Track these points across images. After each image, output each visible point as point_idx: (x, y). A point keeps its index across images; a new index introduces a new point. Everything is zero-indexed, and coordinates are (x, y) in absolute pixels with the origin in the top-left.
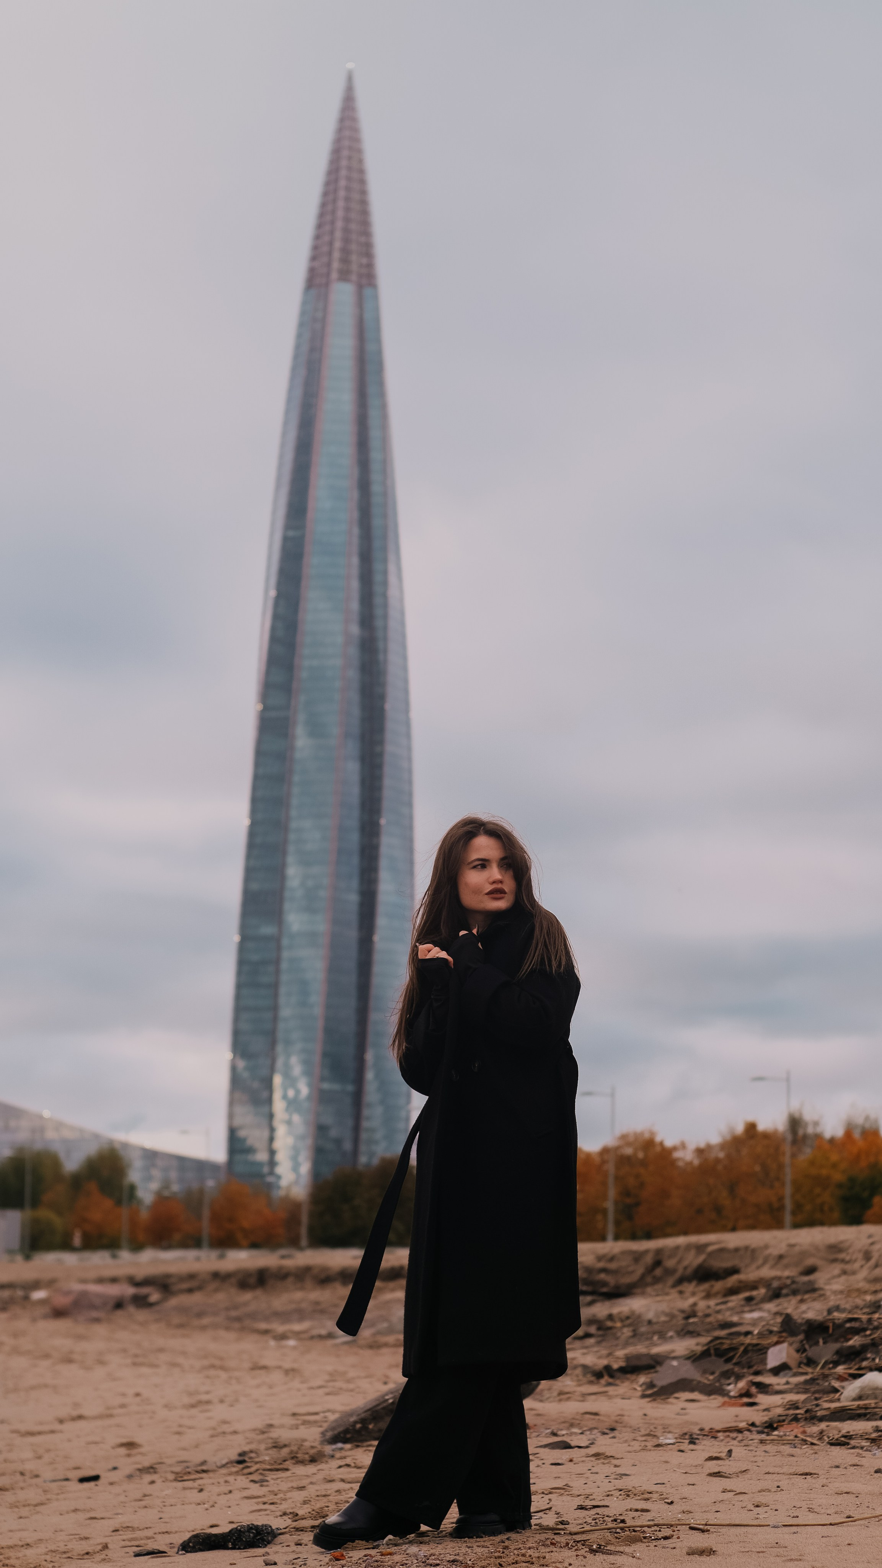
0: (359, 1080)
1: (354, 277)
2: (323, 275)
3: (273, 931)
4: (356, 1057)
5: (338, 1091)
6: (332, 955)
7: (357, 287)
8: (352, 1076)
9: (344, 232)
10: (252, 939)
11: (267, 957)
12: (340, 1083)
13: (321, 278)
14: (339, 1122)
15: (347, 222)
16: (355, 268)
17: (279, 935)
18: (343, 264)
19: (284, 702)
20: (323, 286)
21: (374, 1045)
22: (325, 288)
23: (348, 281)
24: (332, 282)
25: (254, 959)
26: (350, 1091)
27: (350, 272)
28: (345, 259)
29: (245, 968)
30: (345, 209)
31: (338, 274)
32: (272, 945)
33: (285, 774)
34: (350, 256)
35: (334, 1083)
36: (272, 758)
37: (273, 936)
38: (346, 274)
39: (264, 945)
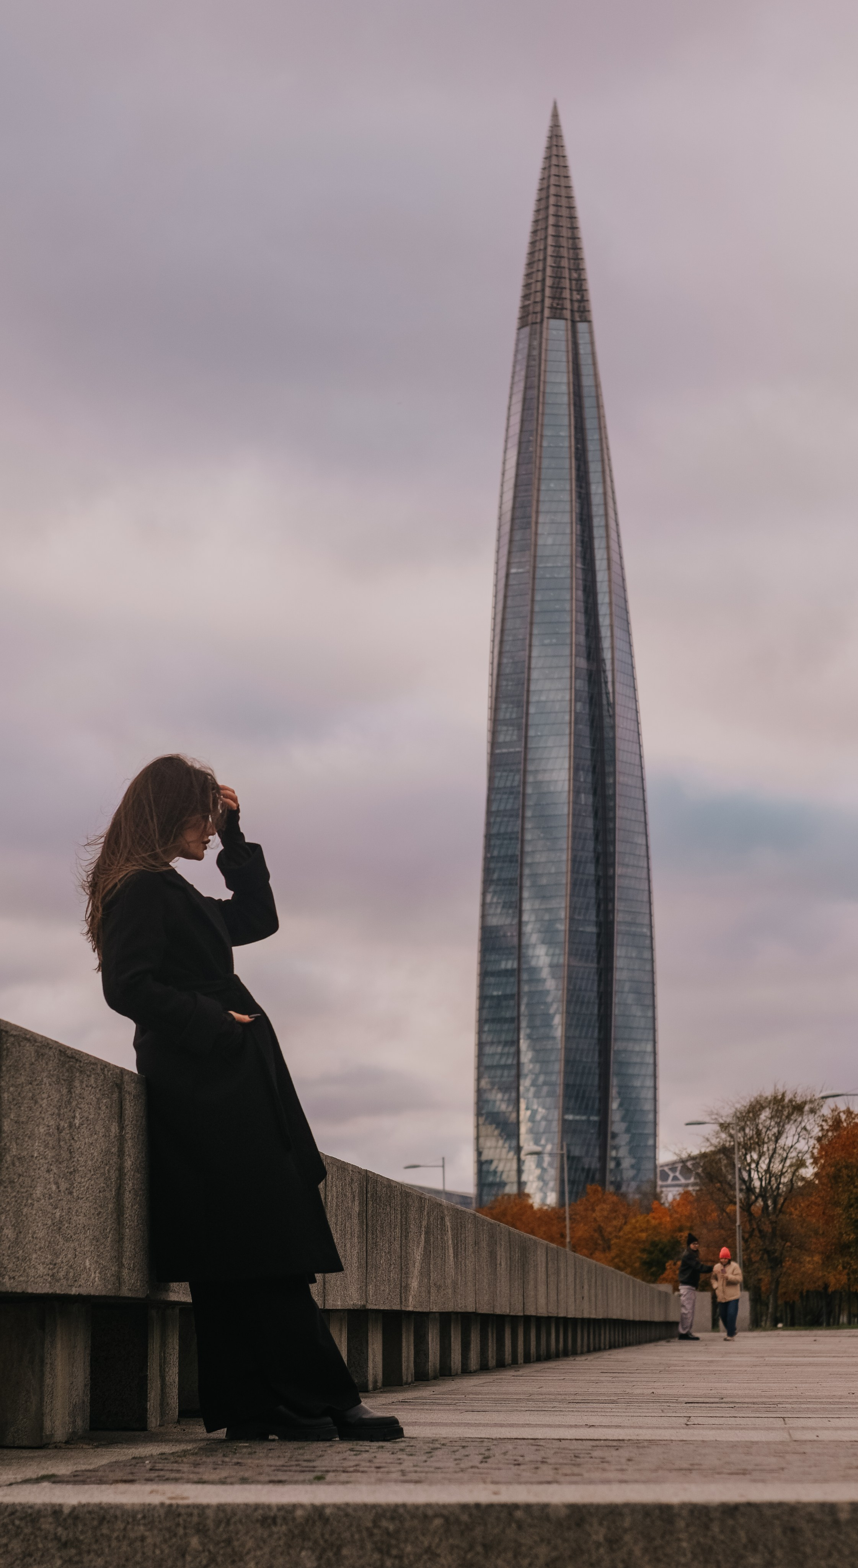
0: (604, 1111)
1: (567, 314)
2: (536, 313)
3: (512, 965)
4: (599, 1087)
5: (583, 1121)
6: (571, 987)
7: (569, 323)
8: (597, 1106)
9: (556, 269)
10: (492, 974)
11: (508, 991)
12: (585, 1114)
13: (534, 315)
14: (587, 1152)
15: (558, 259)
16: (568, 304)
17: (519, 969)
18: (556, 301)
19: (515, 738)
20: (536, 323)
21: (618, 1074)
22: (538, 326)
23: (561, 318)
24: (545, 320)
25: (495, 993)
26: (595, 1122)
27: (562, 309)
28: (557, 295)
29: (487, 1003)
30: (555, 246)
31: (551, 312)
32: (512, 979)
33: (518, 809)
34: (561, 293)
35: (578, 1114)
36: (506, 793)
37: (513, 970)
38: (558, 311)
39: (504, 980)
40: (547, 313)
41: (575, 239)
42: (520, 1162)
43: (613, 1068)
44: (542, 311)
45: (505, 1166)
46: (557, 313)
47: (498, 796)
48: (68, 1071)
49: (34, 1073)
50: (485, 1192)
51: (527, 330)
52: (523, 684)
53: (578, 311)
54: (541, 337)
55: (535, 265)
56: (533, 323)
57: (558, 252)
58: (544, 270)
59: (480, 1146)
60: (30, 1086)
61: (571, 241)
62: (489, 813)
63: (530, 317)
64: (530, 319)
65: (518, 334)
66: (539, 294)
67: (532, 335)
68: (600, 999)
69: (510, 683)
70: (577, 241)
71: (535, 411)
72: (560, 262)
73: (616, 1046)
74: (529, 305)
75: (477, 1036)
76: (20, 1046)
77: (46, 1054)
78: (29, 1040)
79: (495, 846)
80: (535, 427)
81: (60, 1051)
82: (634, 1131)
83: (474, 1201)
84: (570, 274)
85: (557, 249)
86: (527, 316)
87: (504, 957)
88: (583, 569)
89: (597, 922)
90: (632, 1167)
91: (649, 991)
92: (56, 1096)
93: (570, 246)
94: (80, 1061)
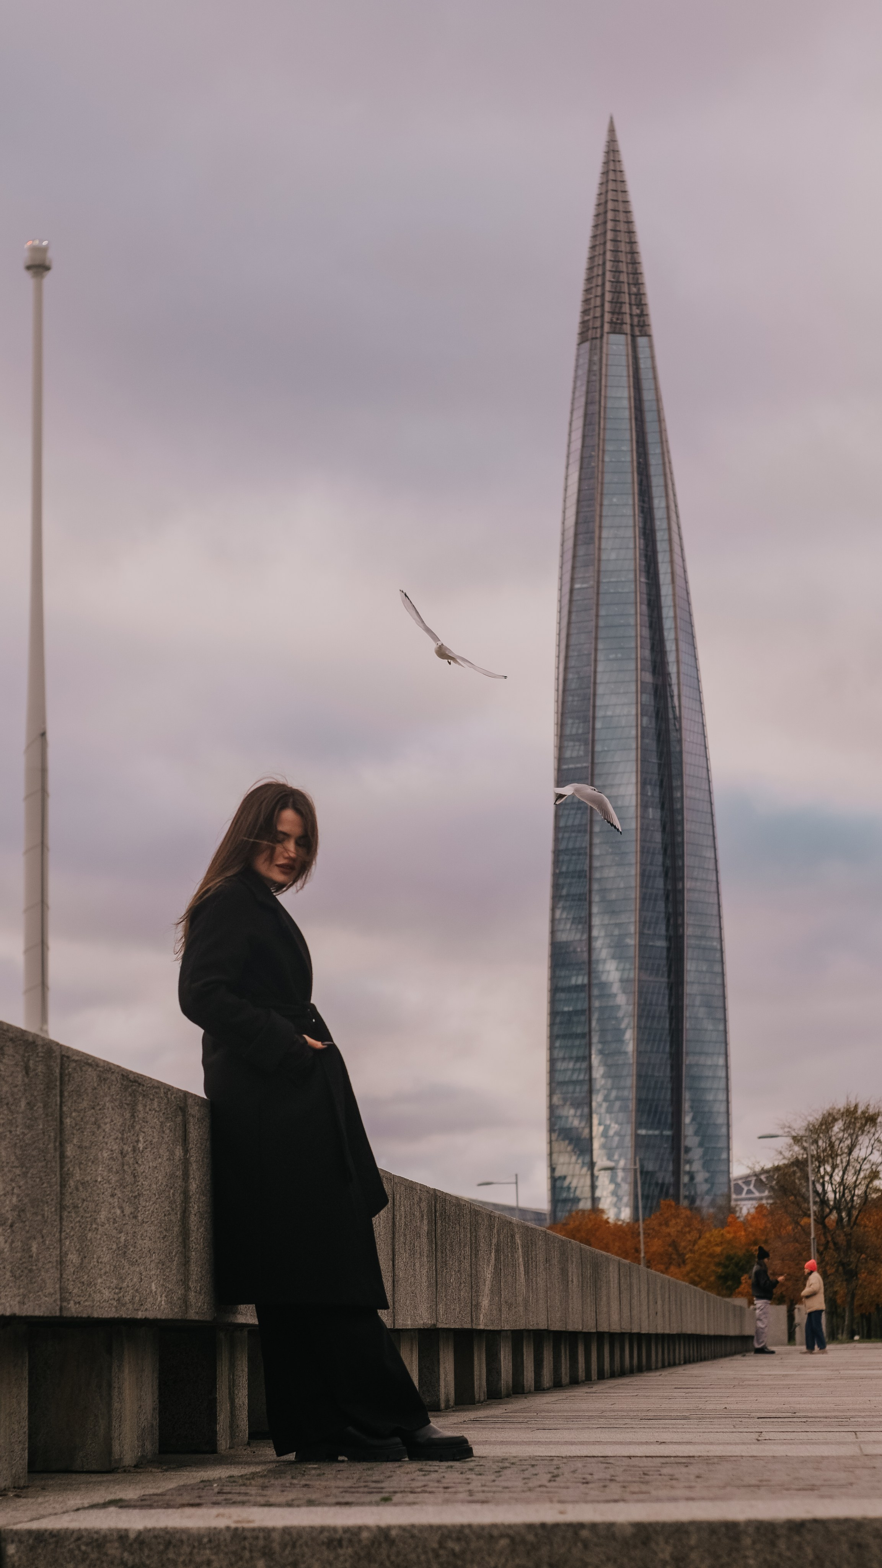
0: (677, 1125)
1: (627, 328)
2: (596, 328)
3: (583, 980)
4: (672, 1100)
5: (656, 1136)
6: (642, 1002)
7: (629, 337)
8: (669, 1121)
9: (615, 284)
10: (563, 990)
11: (579, 1007)
12: (656, 1129)
13: (594, 330)
14: (661, 1166)
15: (617, 274)
16: (627, 319)
17: (590, 984)
18: (616, 316)
19: (581, 753)
20: (596, 338)
21: (690, 1089)
22: (598, 341)
23: (621, 332)
24: (605, 335)
25: (566, 1009)
26: (668, 1136)
27: (622, 323)
28: (617, 310)
29: (558, 1020)
30: (614, 261)
31: (611, 327)
32: (582, 995)
33: (586, 825)
34: (621, 307)
35: (651, 1128)
36: (573, 809)
37: (583, 986)
38: (618, 326)
39: (575, 995)
40: (607, 327)
41: (633, 253)
42: (593, 1178)
43: (685, 1083)
44: (602, 326)
45: (579, 1183)
46: (616, 328)
47: (566, 812)
48: (130, 1095)
49: (96, 1098)
50: (558, 1209)
51: (587, 345)
52: (589, 699)
53: (638, 325)
54: (601, 352)
55: (594, 280)
56: (593, 339)
57: (617, 267)
58: (603, 284)
59: (553, 1162)
60: (93, 1111)
61: (629, 256)
62: (557, 829)
63: (590, 332)
64: (590, 334)
65: (578, 349)
66: (598, 309)
67: (592, 350)
68: (671, 1013)
69: (576, 699)
70: (636, 255)
71: (597, 427)
72: (619, 277)
73: (687, 1060)
74: (588, 321)
75: (548, 1052)
76: (81, 1071)
77: (108, 1078)
78: (90, 1065)
79: (563, 861)
80: (597, 442)
81: (123, 1075)
82: (707, 1146)
83: (548, 1217)
84: (629, 288)
85: (616, 263)
86: (587, 331)
87: (575, 972)
88: (647, 584)
89: (666, 936)
90: (706, 1181)
91: (720, 1004)
92: (119, 1121)
93: (629, 261)
94: (143, 1085)
